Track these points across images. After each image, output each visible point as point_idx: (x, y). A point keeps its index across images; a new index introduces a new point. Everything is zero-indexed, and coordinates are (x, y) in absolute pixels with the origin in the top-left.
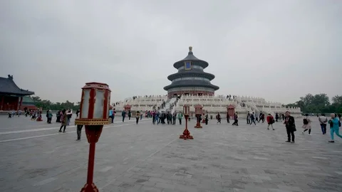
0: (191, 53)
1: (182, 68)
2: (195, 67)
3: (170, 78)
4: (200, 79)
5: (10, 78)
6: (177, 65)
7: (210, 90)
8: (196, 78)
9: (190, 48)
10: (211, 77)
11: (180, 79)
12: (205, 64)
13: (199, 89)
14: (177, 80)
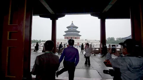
0: (72, 23)
1: (70, 29)
2: (74, 28)
4: (76, 33)
6: (68, 28)
7: (79, 36)
12: (77, 28)
13: (75, 36)
14: (68, 33)
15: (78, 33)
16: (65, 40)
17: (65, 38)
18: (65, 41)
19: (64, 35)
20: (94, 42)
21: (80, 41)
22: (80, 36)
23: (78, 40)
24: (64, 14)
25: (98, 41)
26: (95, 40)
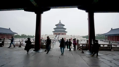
0: (60, 22)
1: (58, 26)
2: (61, 26)
3: (54, 29)
4: (63, 30)
5: (10, 29)
6: (56, 25)
7: (65, 33)
8: (62, 29)
9: (60, 21)
10: (65, 29)
11: (57, 29)
12: (64, 25)
13: (62, 32)
14: (56, 30)
15: (64, 30)
16: (54, 35)
17: (54, 34)
18: (53, 37)
19: (53, 32)
20: (78, 37)
21: (66, 37)
22: (67, 32)
23: (65, 35)
24: (50, 7)
25: (81, 36)
26: (79, 36)
